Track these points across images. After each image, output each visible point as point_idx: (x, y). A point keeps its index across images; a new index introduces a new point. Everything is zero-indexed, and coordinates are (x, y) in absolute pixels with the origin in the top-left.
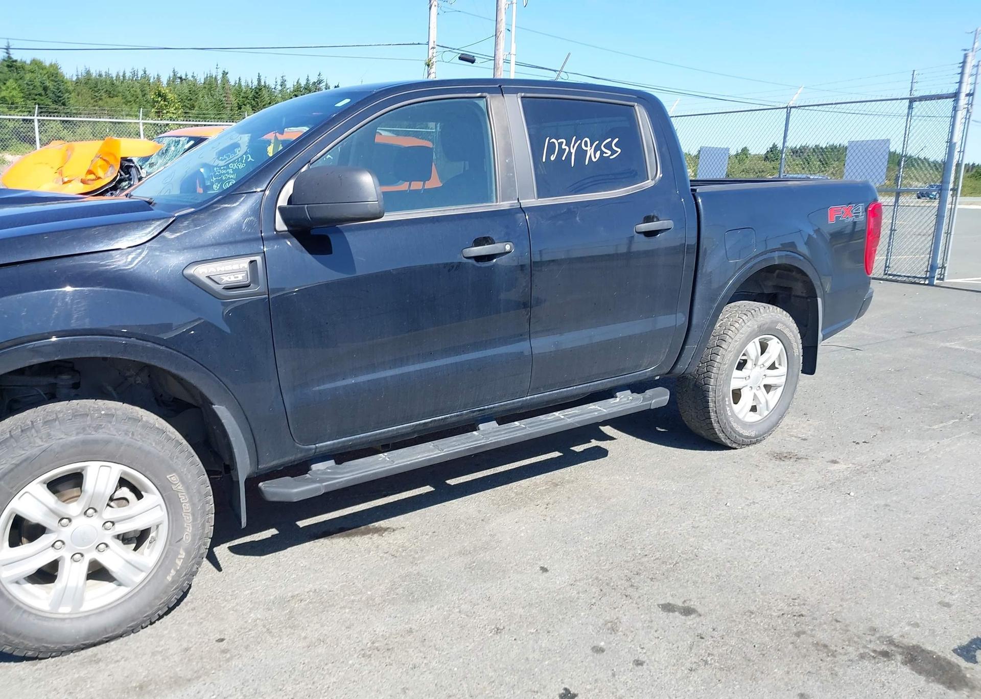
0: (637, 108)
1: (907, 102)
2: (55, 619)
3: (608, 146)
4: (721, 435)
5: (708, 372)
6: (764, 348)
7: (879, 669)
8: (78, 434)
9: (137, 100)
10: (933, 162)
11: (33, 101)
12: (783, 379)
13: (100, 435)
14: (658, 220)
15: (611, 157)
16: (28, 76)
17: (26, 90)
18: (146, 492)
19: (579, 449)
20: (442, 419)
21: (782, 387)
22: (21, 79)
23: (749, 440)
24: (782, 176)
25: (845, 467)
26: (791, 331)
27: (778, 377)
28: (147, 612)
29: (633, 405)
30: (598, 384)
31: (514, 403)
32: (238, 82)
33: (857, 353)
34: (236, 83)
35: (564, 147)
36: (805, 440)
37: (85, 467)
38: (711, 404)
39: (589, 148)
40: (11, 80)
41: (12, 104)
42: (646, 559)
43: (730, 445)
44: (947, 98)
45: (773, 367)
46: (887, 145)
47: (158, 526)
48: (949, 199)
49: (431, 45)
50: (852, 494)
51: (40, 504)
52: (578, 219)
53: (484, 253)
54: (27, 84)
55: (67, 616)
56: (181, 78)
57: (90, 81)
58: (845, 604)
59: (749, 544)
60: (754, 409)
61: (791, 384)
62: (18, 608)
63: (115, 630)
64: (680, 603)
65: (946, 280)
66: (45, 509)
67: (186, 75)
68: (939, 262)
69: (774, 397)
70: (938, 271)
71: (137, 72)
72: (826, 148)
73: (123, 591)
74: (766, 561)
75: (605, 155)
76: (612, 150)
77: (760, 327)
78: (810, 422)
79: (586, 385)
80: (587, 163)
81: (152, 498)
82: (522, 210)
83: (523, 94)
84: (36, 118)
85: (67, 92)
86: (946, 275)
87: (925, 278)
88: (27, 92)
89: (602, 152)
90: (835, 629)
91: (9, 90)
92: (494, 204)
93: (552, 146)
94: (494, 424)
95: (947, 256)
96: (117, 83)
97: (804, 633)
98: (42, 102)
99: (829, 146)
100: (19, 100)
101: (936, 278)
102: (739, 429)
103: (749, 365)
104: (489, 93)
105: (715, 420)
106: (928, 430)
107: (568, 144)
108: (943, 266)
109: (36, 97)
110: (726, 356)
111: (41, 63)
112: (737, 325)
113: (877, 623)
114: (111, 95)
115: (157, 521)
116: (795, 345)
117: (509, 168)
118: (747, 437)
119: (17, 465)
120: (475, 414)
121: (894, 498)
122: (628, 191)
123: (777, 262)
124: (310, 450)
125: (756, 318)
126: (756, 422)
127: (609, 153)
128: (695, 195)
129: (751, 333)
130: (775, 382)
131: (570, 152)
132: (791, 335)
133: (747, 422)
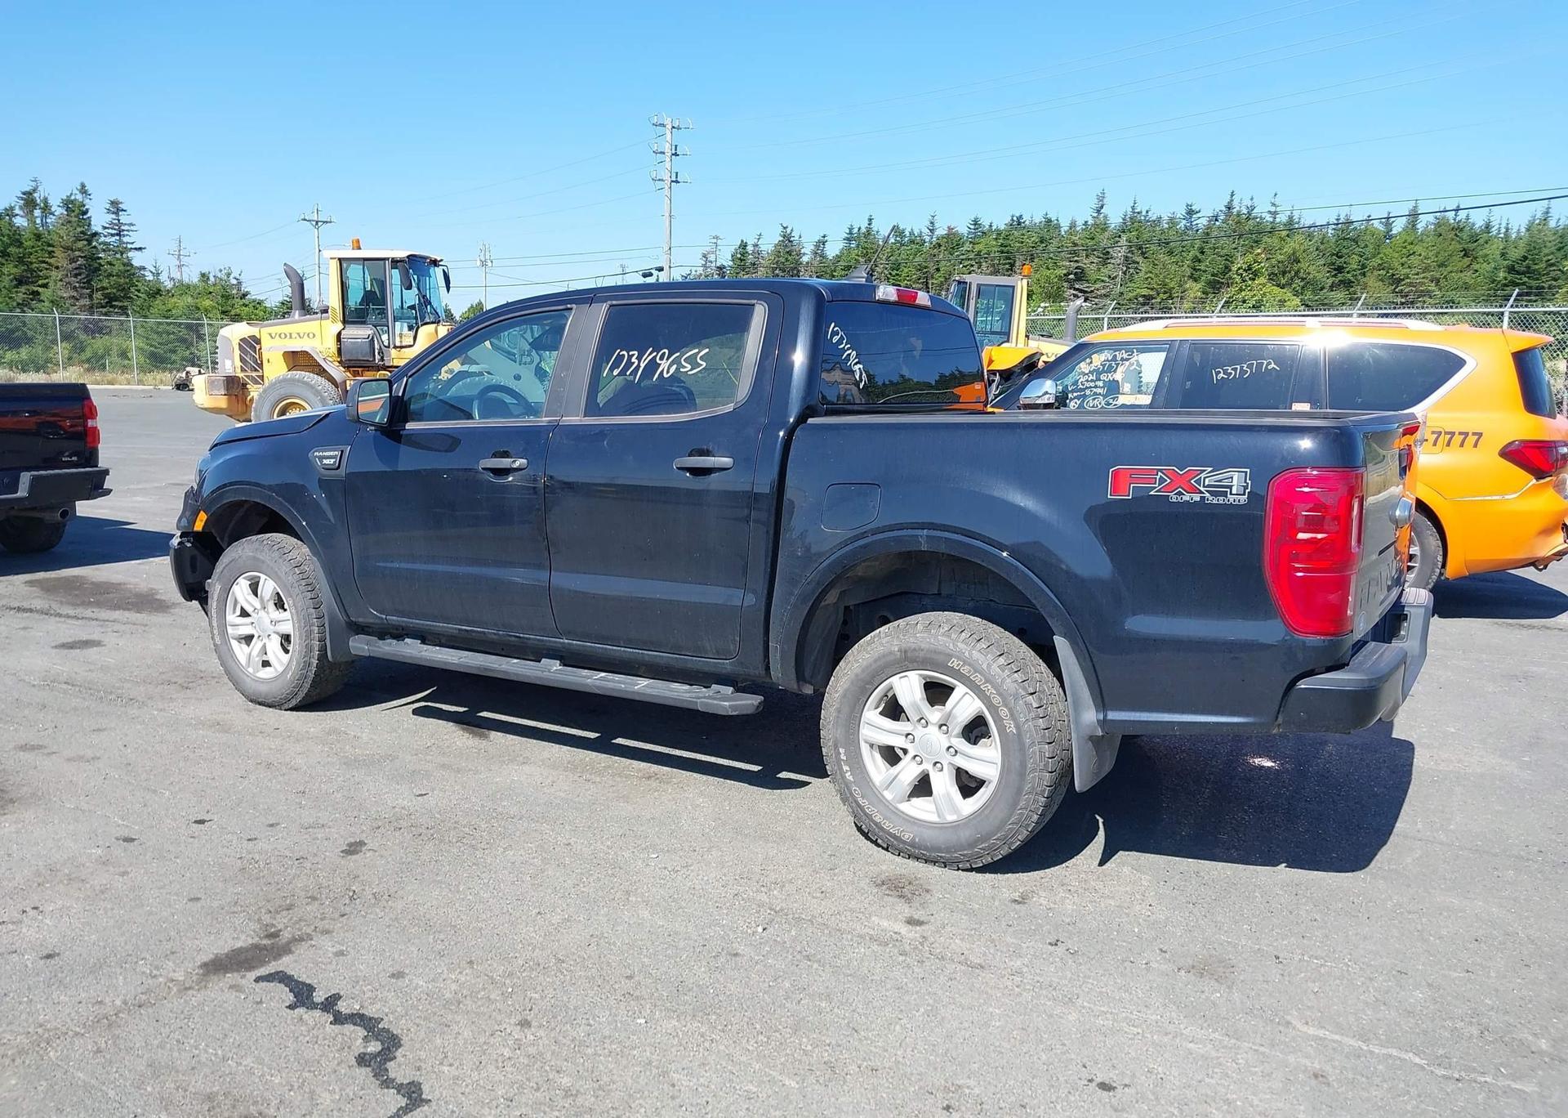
0: (757, 307)
2: (244, 673)
3: (691, 359)
12: (994, 771)
14: (716, 455)
15: (690, 373)
23: (902, 846)
27: (984, 763)
35: (634, 360)
37: (260, 576)
39: (665, 360)
52: (605, 443)
53: (502, 467)
58: (383, 920)
75: (682, 370)
76: (693, 363)
79: (637, 651)
80: (655, 379)
82: (562, 427)
83: (612, 302)
89: (680, 366)
90: (325, 914)
93: (620, 358)
94: (557, 663)
104: (576, 304)
107: (639, 358)
118: (894, 837)
123: (924, 548)
124: (382, 618)
125: (901, 636)
126: (921, 821)
127: (689, 367)
128: (798, 426)
129: (884, 656)
130: (975, 769)
131: (639, 366)
132: (989, 689)
133: (902, 812)
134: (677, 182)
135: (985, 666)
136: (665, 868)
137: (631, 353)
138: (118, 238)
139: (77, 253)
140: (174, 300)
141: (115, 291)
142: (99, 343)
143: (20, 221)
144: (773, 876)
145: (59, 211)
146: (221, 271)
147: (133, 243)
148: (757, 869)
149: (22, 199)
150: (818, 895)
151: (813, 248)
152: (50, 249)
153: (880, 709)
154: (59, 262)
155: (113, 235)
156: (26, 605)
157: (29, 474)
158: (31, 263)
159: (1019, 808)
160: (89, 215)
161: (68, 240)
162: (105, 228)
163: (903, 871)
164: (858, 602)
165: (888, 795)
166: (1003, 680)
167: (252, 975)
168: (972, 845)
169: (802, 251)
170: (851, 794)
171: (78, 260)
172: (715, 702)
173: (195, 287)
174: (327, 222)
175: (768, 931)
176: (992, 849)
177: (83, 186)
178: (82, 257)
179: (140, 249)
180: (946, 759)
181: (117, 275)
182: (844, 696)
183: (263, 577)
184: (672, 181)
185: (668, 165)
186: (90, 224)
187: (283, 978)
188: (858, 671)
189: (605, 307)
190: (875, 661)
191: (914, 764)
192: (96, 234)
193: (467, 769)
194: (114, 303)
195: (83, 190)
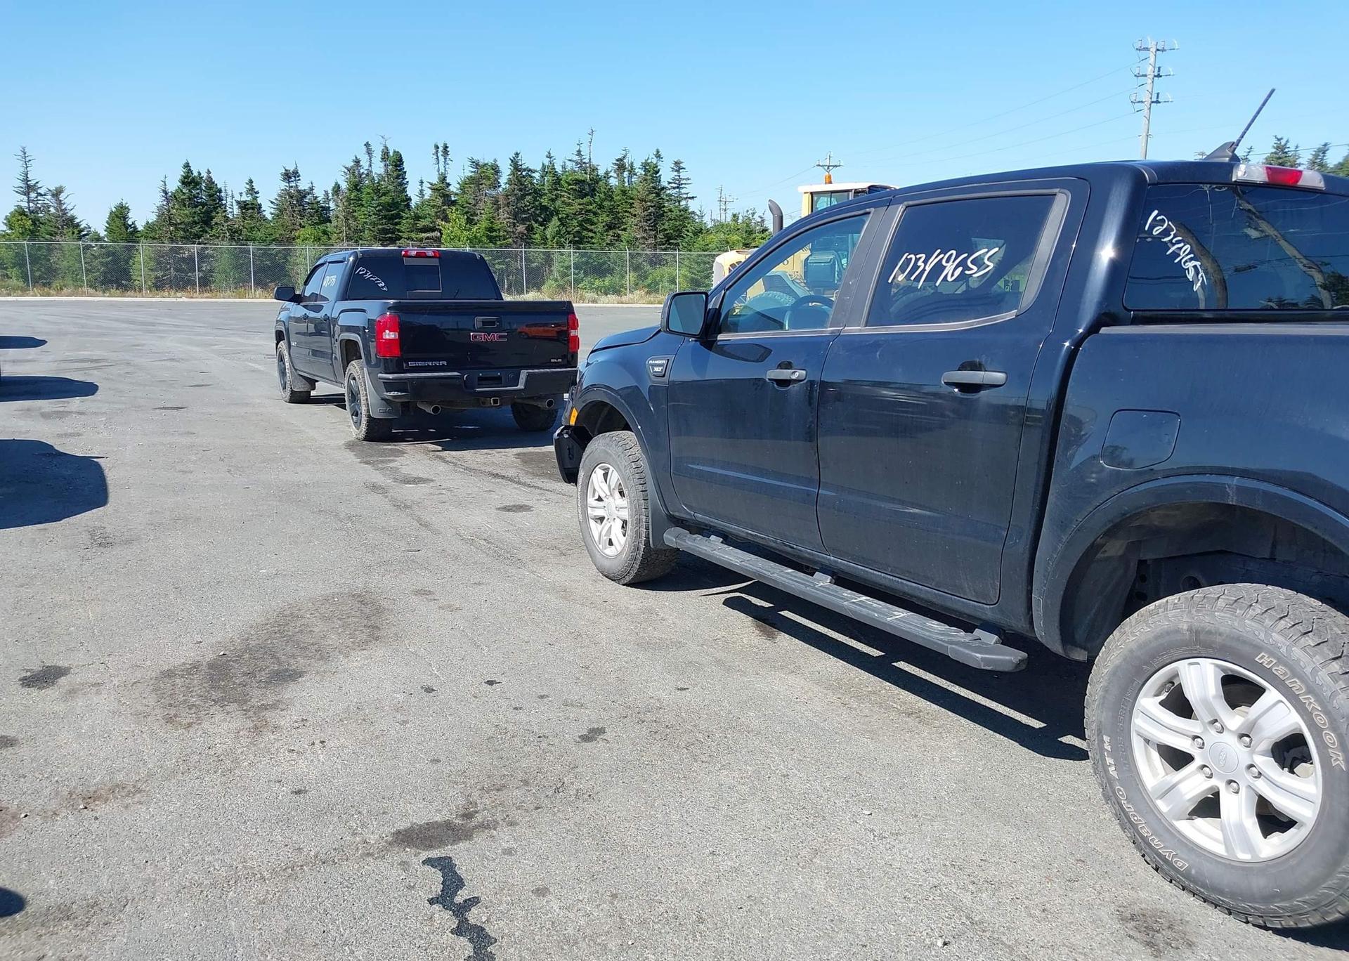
3: (978, 260)
14: (983, 370)
15: (975, 276)
35: (920, 263)
39: (951, 263)
53: (782, 377)
75: (967, 272)
76: (982, 265)
79: (897, 579)
80: (938, 283)
82: (836, 338)
83: (910, 202)
89: (966, 269)
93: (907, 262)
104: (875, 207)
107: (925, 262)
117: (848, 290)
123: (1232, 500)
124: (691, 514)
125: (1193, 611)
126: (1201, 848)
127: (975, 269)
128: (1088, 336)
129: (1168, 633)
130: (1283, 803)
131: (924, 270)
132: (1312, 703)
133: (1179, 832)
134: (1158, 102)
135: (1308, 670)
136: (872, 830)
137: (918, 256)
138: (677, 190)
139: (649, 203)
140: (712, 236)
141: (672, 231)
142: (657, 272)
143: (613, 182)
144: (992, 871)
145: (640, 172)
146: (748, 211)
147: (687, 194)
148: (976, 858)
149: (616, 164)
150: (1038, 913)
151: (1311, 157)
152: (631, 201)
153: (1163, 697)
154: (636, 211)
155: (674, 188)
156: (503, 473)
157: (526, 371)
158: (619, 213)
159: (1340, 870)
160: (659, 174)
161: (643, 194)
162: (670, 183)
163: (1169, 907)
164: (1158, 557)
165: (1163, 806)
166: (1334, 694)
167: (425, 855)
168: (1268, 899)
169: (1298, 162)
170: (1114, 793)
171: (649, 209)
172: (967, 651)
173: (728, 225)
174: (836, 166)
175: (950, 947)
176: (1295, 912)
177: (658, 152)
178: (652, 207)
179: (693, 198)
180: (1245, 779)
181: (675, 220)
182: (1114, 673)
183: (611, 468)
184: (1153, 102)
185: (1149, 87)
186: (660, 181)
187: (445, 866)
188: (1134, 646)
189: (901, 208)
190: (1157, 638)
191: (1200, 777)
192: (663, 188)
193: (738, 668)
194: (671, 241)
195: (658, 155)
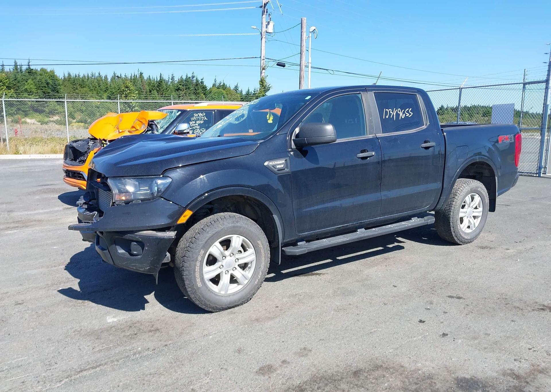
0: (417, 96)
1: (522, 85)
2: (220, 296)
3: (408, 112)
4: (455, 238)
5: (449, 209)
6: (473, 199)
7: (541, 313)
8: (232, 224)
9: (96, 89)
10: (531, 114)
11: (41, 90)
12: (481, 214)
13: (238, 224)
14: (429, 142)
15: (409, 116)
16: (39, 78)
17: (37, 84)
18: (249, 248)
19: (391, 246)
20: (346, 226)
21: (481, 217)
22: (35, 79)
23: (467, 241)
24: (458, 123)
25: (513, 251)
26: (484, 191)
27: (479, 212)
28: (248, 296)
29: (421, 222)
30: (406, 213)
31: (373, 220)
32: (148, 78)
33: (509, 207)
34: (147, 79)
35: (391, 112)
36: (492, 241)
37: (232, 237)
38: (451, 224)
39: (400, 113)
40: (30, 80)
41: (30, 92)
42: (436, 282)
43: (459, 243)
44: (542, 83)
45: (476, 208)
46: (513, 106)
47: (252, 262)
48: (546, 134)
49: (262, 58)
50: (518, 260)
51: (218, 250)
52: (399, 142)
53: (365, 156)
54: (38, 81)
55: (223, 295)
56: (118, 77)
57: (71, 79)
58: (523, 295)
59: (478, 277)
60: (469, 227)
61: (484, 217)
62: (209, 290)
63: (238, 302)
64: (455, 295)
65: (547, 174)
66: (220, 252)
67: (121, 75)
68: (543, 164)
69: (477, 222)
70: (543, 170)
71: (95, 74)
72: (471, 107)
73: (240, 287)
74: (487, 282)
75: (407, 115)
76: (409, 113)
77: (471, 189)
78: (493, 235)
80: (400, 119)
81: (251, 250)
82: (377, 138)
83: (374, 92)
84: (65, 100)
85: (59, 85)
86: (547, 171)
87: (536, 174)
88: (38, 86)
89: (406, 114)
90: (521, 303)
91: (29, 85)
92: (366, 136)
93: (386, 112)
94: (363, 229)
95: (547, 162)
96: (85, 80)
97: (509, 304)
98: (46, 91)
99: (472, 106)
100: (34, 90)
101: (542, 173)
102: (463, 235)
103: (466, 206)
104: (362, 92)
105: (453, 231)
106: (548, 237)
107: (392, 111)
108: (545, 167)
109: (43, 88)
110: (457, 202)
111: (46, 70)
112: (461, 188)
113: (537, 300)
114: (82, 87)
115: (252, 260)
116: (486, 198)
117: (371, 121)
118: (467, 239)
119: (214, 234)
120: (358, 224)
121: (537, 261)
122: (417, 130)
124: (300, 235)
128: (443, 132)
131: (393, 115)
137: (389, 110)
183: (235, 236)
